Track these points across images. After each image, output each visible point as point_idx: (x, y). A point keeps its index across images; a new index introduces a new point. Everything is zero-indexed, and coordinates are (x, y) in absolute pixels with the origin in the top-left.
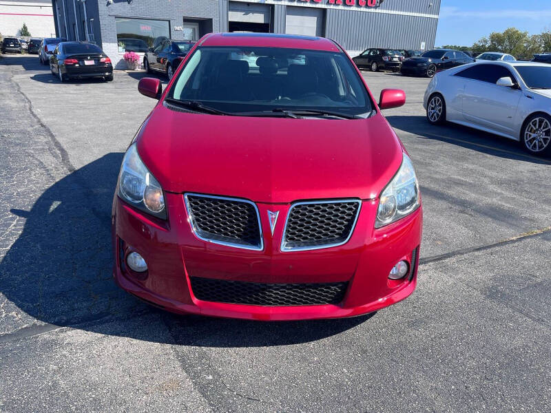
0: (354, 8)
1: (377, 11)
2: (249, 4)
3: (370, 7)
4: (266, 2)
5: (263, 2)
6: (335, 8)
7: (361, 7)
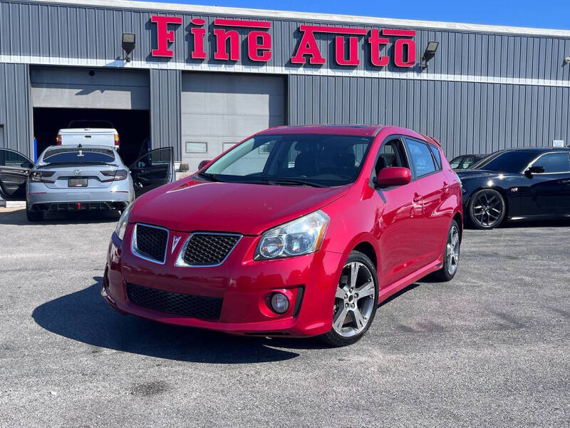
1: (424, 76)
2: (92, 71)
3: (406, 70)
4: (128, 65)
5: (118, 64)
6: (309, 72)
7: (379, 69)
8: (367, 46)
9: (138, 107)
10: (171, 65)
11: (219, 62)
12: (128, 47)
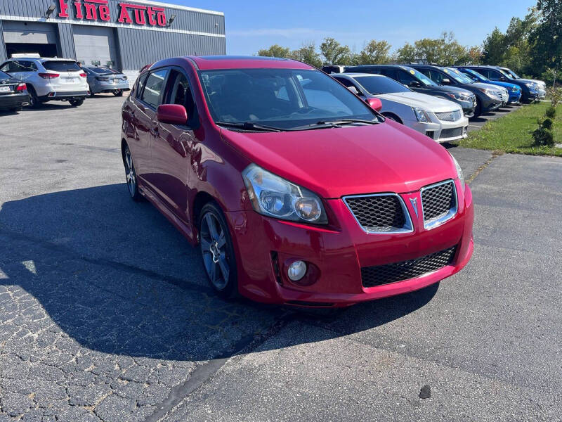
0: (145, 28)
1: (169, 30)
2: (26, 23)
3: (162, 27)
4: (48, 21)
5: (43, 20)
6: (125, 26)
7: (152, 26)
8: (147, 15)
9: (51, 43)
10: (67, 21)
11: (88, 20)
12: (49, 12)
